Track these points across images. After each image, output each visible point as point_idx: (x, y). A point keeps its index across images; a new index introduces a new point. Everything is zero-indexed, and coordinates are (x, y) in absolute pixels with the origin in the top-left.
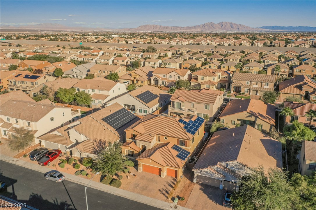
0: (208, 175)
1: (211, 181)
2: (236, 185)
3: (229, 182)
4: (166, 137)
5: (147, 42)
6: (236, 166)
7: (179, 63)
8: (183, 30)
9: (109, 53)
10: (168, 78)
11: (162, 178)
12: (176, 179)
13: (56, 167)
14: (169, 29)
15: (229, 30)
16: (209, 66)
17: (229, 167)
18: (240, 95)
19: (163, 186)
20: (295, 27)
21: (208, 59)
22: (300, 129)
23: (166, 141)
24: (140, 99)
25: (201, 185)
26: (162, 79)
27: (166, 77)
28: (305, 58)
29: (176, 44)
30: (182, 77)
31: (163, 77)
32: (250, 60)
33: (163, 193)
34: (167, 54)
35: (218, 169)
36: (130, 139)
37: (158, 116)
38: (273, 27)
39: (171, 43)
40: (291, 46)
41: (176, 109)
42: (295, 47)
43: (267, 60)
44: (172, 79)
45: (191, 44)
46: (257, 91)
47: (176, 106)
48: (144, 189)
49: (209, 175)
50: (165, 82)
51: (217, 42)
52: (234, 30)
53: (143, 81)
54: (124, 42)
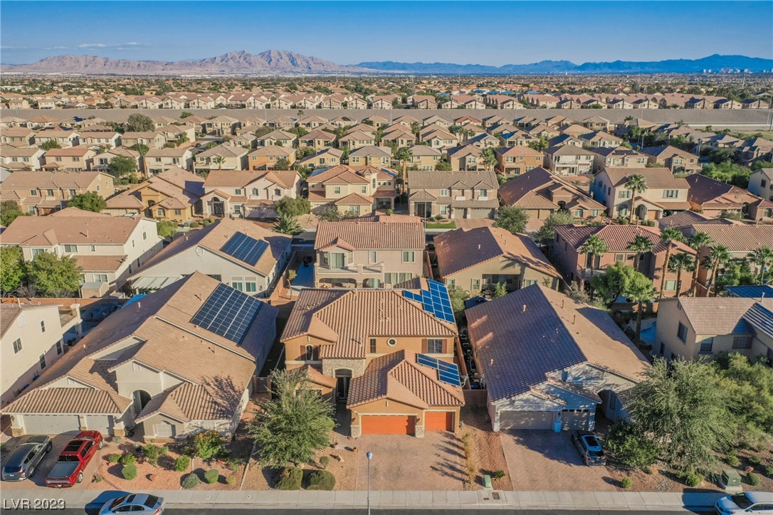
0: (530, 406)
1: (533, 419)
2: (589, 414)
3: (573, 411)
4: (393, 338)
5: (98, 105)
6: (585, 373)
7: (242, 155)
8: (171, 69)
9: (13, 138)
10: (248, 196)
11: (420, 439)
12: (451, 433)
13: (106, 481)
14: (133, 68)
15: (288, 70)
16: (321, 159)
17: (570, 378)
18: (432, 223)
19: (435, 457)
20: (427, 64)
21: (302, 142)
22: (629, 277)
23: (394, 349)
24: (234, 256)
25: (513, 432)
26: (233, 200)
27: (242, 194)
28: (502, 132)
29: (183, 108)
30: (286, 190)
31: (234, 194)
32: (400, 142)
33: (446, 474)
34: (185, 134)
35: (550, 388)
36: (296, 360)
37: (348, 291)
38: (386, 65)
39: (170, 106)
40: (449, 107)
41: (332, 269)
42: (459, 108)
43: (435, 139)
44: (259, 198)
45: (220, 106)
46: (466, 210)
47: (332, 262)
48: (396, 477)
49: (532, 406)
50: (242, 206)
51: (288, 101)
52: (300, 71)
53: (179, 209)
54: (26, 105)
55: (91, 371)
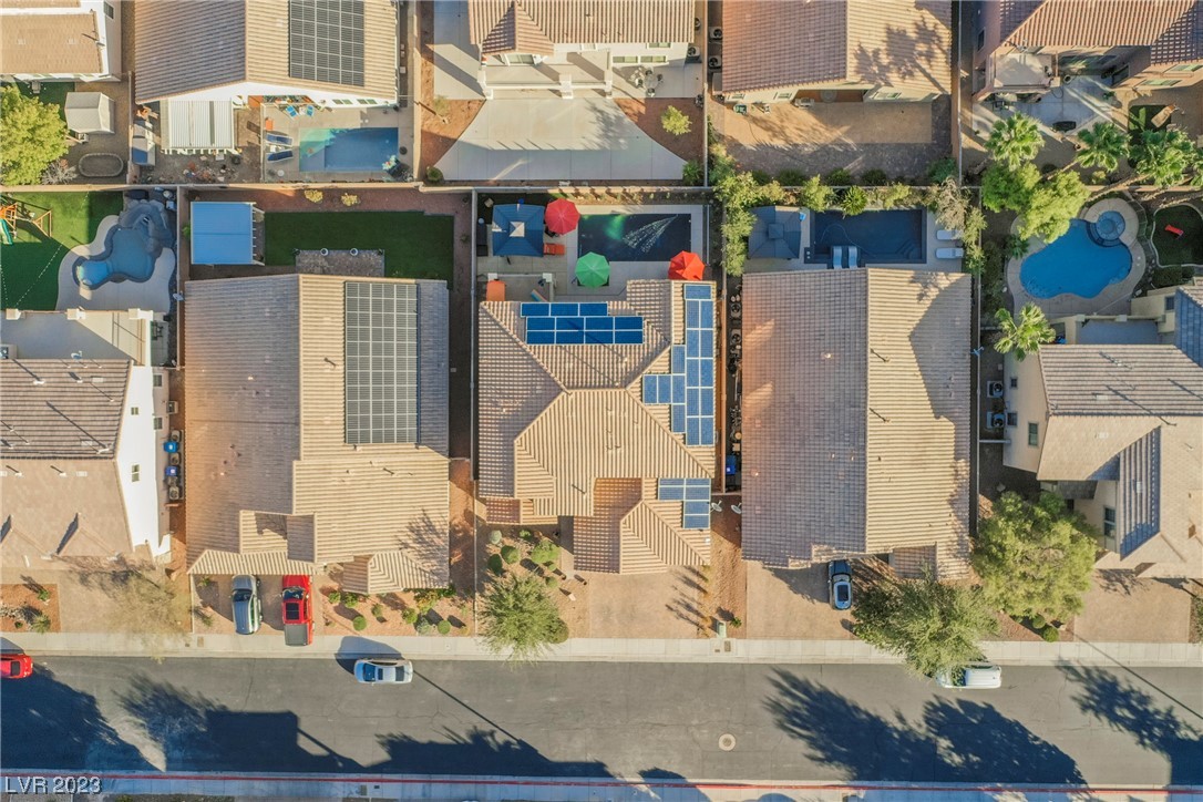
13: (340, 624)
19: (672, 591)
48: (630, 619)
55: (260, 532)
